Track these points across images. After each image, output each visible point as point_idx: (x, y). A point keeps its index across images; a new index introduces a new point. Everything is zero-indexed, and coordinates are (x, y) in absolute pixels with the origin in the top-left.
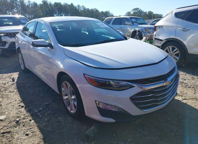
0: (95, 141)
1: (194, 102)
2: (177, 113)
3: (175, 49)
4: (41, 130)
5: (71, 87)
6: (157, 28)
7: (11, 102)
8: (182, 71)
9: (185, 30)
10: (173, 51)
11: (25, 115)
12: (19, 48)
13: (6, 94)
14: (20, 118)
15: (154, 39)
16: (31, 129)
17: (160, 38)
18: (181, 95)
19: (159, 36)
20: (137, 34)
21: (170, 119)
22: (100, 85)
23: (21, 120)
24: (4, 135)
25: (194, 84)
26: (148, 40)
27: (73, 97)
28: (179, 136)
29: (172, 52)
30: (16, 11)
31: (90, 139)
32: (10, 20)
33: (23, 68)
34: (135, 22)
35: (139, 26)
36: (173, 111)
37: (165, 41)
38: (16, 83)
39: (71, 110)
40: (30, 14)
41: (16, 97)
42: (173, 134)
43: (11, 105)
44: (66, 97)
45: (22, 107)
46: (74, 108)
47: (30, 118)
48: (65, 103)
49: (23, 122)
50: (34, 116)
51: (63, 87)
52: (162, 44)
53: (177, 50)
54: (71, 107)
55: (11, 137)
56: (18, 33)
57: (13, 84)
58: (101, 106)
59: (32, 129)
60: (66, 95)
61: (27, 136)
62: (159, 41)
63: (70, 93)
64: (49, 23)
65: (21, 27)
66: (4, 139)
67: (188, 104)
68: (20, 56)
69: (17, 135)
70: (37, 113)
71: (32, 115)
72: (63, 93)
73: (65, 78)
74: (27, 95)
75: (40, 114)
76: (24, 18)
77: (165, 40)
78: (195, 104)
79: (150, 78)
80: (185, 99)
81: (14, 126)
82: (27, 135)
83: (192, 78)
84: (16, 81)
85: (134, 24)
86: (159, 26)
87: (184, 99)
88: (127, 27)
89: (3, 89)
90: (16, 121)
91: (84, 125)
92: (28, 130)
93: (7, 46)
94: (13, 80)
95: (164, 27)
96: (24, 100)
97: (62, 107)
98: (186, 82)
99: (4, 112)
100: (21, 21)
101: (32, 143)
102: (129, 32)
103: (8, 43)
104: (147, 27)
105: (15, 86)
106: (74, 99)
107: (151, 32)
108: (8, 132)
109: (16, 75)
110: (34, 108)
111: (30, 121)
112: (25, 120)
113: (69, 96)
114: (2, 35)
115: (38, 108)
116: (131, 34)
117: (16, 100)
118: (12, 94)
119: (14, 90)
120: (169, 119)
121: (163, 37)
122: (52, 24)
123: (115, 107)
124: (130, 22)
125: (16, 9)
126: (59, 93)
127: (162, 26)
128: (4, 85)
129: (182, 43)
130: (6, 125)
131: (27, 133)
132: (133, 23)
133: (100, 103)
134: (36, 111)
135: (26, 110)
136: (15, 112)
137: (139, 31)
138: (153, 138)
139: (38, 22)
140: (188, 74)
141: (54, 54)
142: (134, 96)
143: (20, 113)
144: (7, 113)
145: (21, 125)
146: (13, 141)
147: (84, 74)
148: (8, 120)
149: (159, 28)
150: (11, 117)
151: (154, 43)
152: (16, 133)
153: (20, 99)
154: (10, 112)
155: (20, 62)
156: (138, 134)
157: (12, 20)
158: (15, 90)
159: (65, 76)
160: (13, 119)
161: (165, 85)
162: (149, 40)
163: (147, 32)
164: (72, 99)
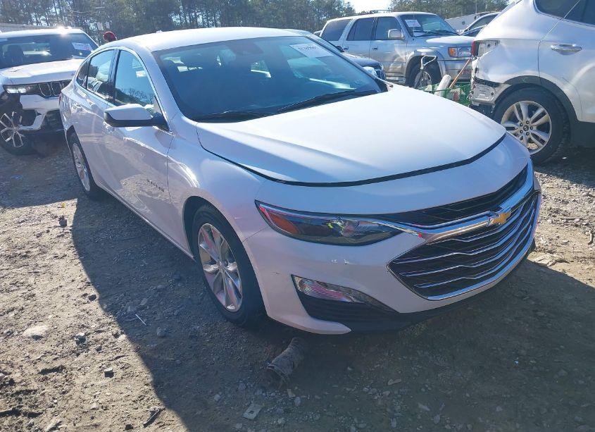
0: (296, 388)
1: (586, 267)
2: (533, 303)
3: (536, 108)
4: (147, 361)
5: (224, 239)
6: (480, 46)
7: (61, 287)
8: (559, 177)
9: (565, 50)
10: (530, 115)
11: (102, 321)
12: (72, 129)
13: (47, 262)
14: (87, 329)
15: (472, 80)
16: (118, 360)
17: (492, 77)
18: (550, 248)
19: (487, 70)
20: (422, 68)
21: (511, 321)
22: (303, 232)
23: (91, 335)
24: (46, 378)
25: (590, 214)
26: (456, 84)
27: (231, 268)
28: (535, 368)
29: (529, 119)
30: (58, 13)
31: (281, 383)
32: (42, 44)
33: (88, 188)
34: (417, 28)
35: (428, 41)
36: (523, 297)
37: (507, 86)
38: (70, 230)
39: (228, 304)
40: (99, 19)
41: (73, 271)
42: (517, 362)
43: (60, 293)
44: (212, 268)
45: (92, 298)
46: (234, 297)
47: (116, 329)
48: (211, 285)
49: (97, 341)
50: (126, 323)
51: (202, 240)
52: (497, 95)
53: (543, 114)
54: (227, 294)
55: (66, 383)
56: (66, 83)
57: (63, 236)
58: (308, 290)
59: (121, 360)
60: (213, 262)
61: (109, 379)
62: (486, 87)
63: (223, 255)
64: (153, 53)
65: (73, 65)
66: (47, 387)
67: (569, 274)
68: (77, 152)
69: (82, 376)
70: (133, 314)
71: (120, 322)
72: (204, 257)
73: (205, 214)
74: (105, 266)
75: (142, 317)
76: (83, 36)
77: (506, 83)
78: (591, 275)
79: (447, 206)
80: (561, 261)
81: (73, 352)
82: (110, 374)
83: (588, 195)
84: (71, 224)
85: (412, 36)
86: (488, 40)
87: (556, 261)
88: (393, 46)
89: (35, 251)
90: (77, 337)
91: (266, 342)
92: (112, 362)
93: (38, 124)
94: (63, 222)
95: (502, 44)
96: (95, 279)
97: (203, 296)
98: (568, 208)
99: (42, 313)
100: (74, 44)
101: (123, 395)
102: (400, 62)
103: (39, 114)
104: (455, 45)
105: (68, 239)
106: (234, 273)
107: (467, 58)
108: (58, 370)
109: (68, 209)
110: (125, 299)
111: (116, 336)
112: (101, 334)
113: (219, 265)
114: (22, 90)
115: (137, 301)
116: (405, 65)
117: (73, 281)
118: (62, 262)
119: (66, 253)
120: (508, 319)
121: (499, 75)
122: (161, 57)
123: (349, 290)
124: (400, 29)
125: (59, 7)
126: (192, 257)
127: (497, 42)
128: (38, 237)
129: (559, 89)
130: (49, 349)
131: (109, 369)
132: (410, 31)
133: (306, 283)
134: (129, 310)
135: (102, 306)
136: (74, 315)
137: (427, 59)
138: (459, 375)
139: (120, 51)
140: (576, 186)
141: (170, 145)
142: (400, 258)
143: (86, 315)
144: (50, 316)
145: (93, 349)
146: (70, 393)
147: (257, 203)
148: (54, 336)
149: (489, 46)
150: (61, 328)
151: (473, 93)
152: (80, 369)
153: (85, 275)
154: (60, 313)
155: (79, 171)
156: (418, 366)
157: (48, 44)
158: (71, 253)
159: (204, 208)
160: (68, 333)
161: (492, 223)
162: (458, 84)
163: (455, 59)
164: (229, 272)
